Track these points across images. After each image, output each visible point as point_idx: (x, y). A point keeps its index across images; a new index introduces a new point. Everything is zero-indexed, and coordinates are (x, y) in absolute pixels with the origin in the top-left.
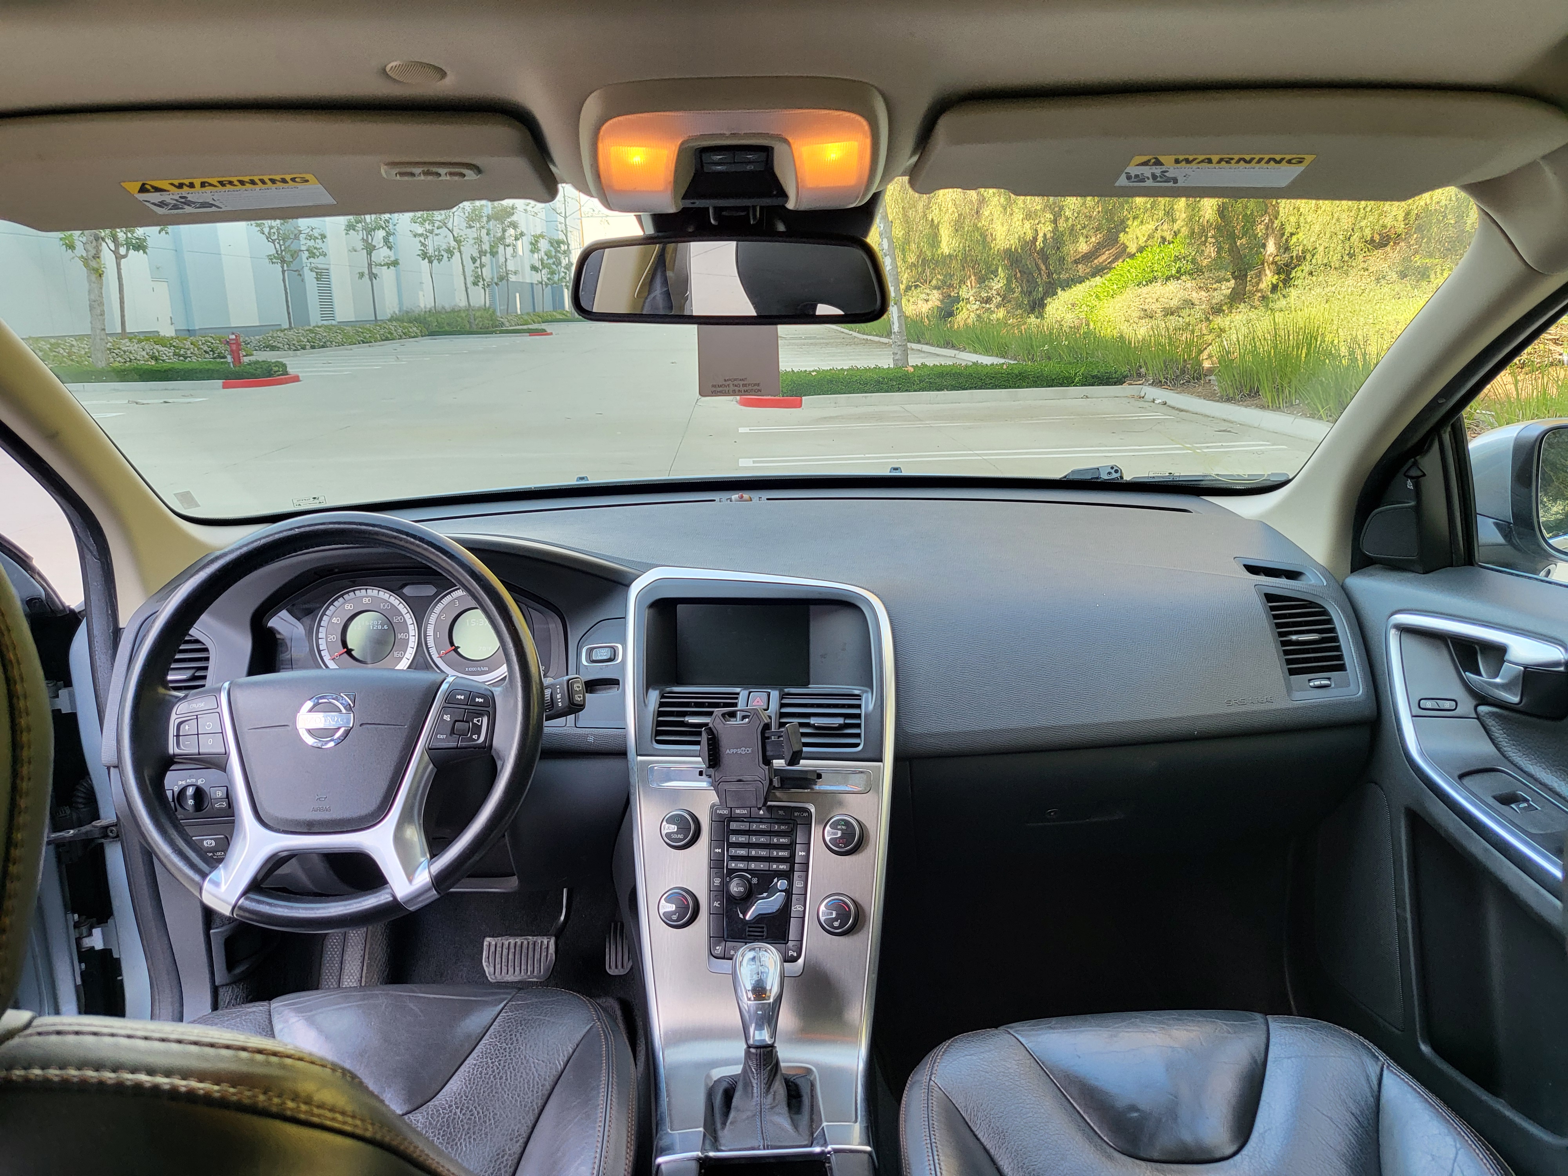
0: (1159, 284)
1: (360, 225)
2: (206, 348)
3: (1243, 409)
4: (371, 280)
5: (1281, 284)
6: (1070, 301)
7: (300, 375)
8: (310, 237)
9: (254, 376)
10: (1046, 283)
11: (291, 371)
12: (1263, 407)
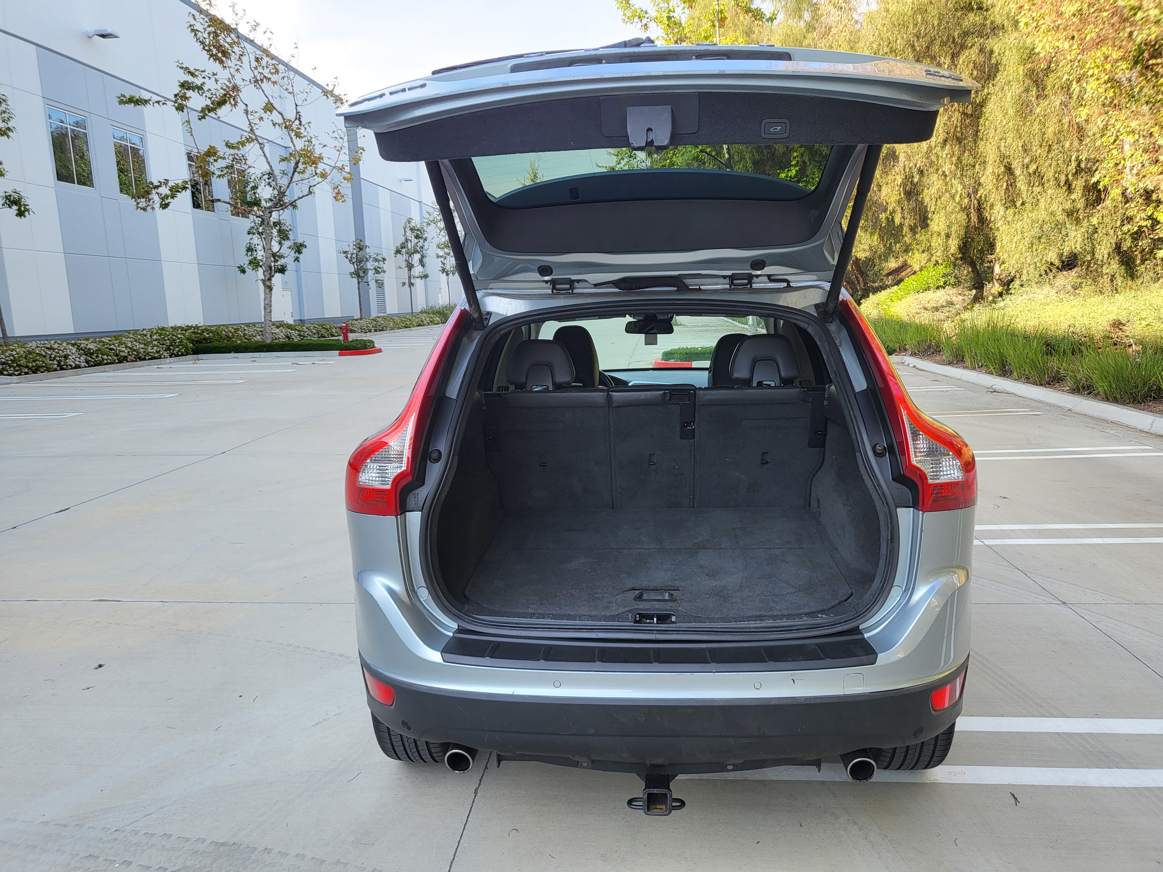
0: (931, 292)
1: (404, 250)
2: (315, 331)
3: (954, 369)
4: (410, 287)
5: (1004, 292)
6: (876, 302)
7: (382, 348)
8: (376, 260)
9: (356, 348)
10: (863, 289)
11: (377, 345)
12: (966, 368)
